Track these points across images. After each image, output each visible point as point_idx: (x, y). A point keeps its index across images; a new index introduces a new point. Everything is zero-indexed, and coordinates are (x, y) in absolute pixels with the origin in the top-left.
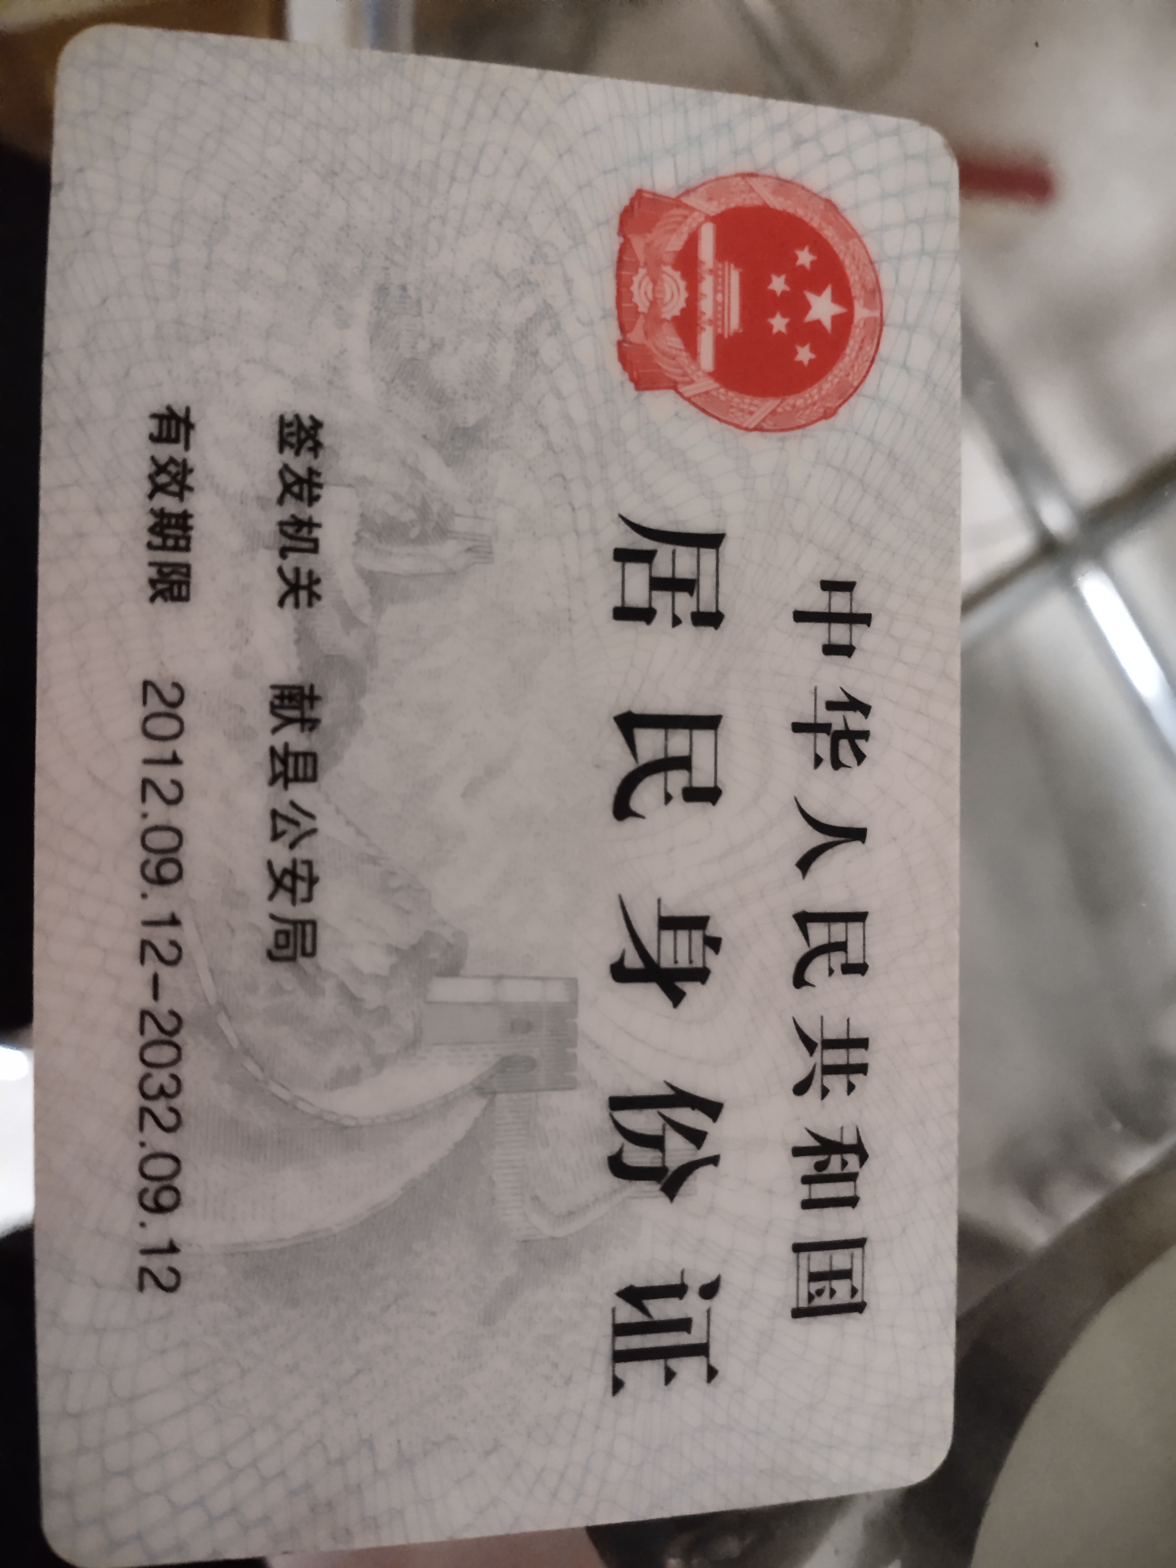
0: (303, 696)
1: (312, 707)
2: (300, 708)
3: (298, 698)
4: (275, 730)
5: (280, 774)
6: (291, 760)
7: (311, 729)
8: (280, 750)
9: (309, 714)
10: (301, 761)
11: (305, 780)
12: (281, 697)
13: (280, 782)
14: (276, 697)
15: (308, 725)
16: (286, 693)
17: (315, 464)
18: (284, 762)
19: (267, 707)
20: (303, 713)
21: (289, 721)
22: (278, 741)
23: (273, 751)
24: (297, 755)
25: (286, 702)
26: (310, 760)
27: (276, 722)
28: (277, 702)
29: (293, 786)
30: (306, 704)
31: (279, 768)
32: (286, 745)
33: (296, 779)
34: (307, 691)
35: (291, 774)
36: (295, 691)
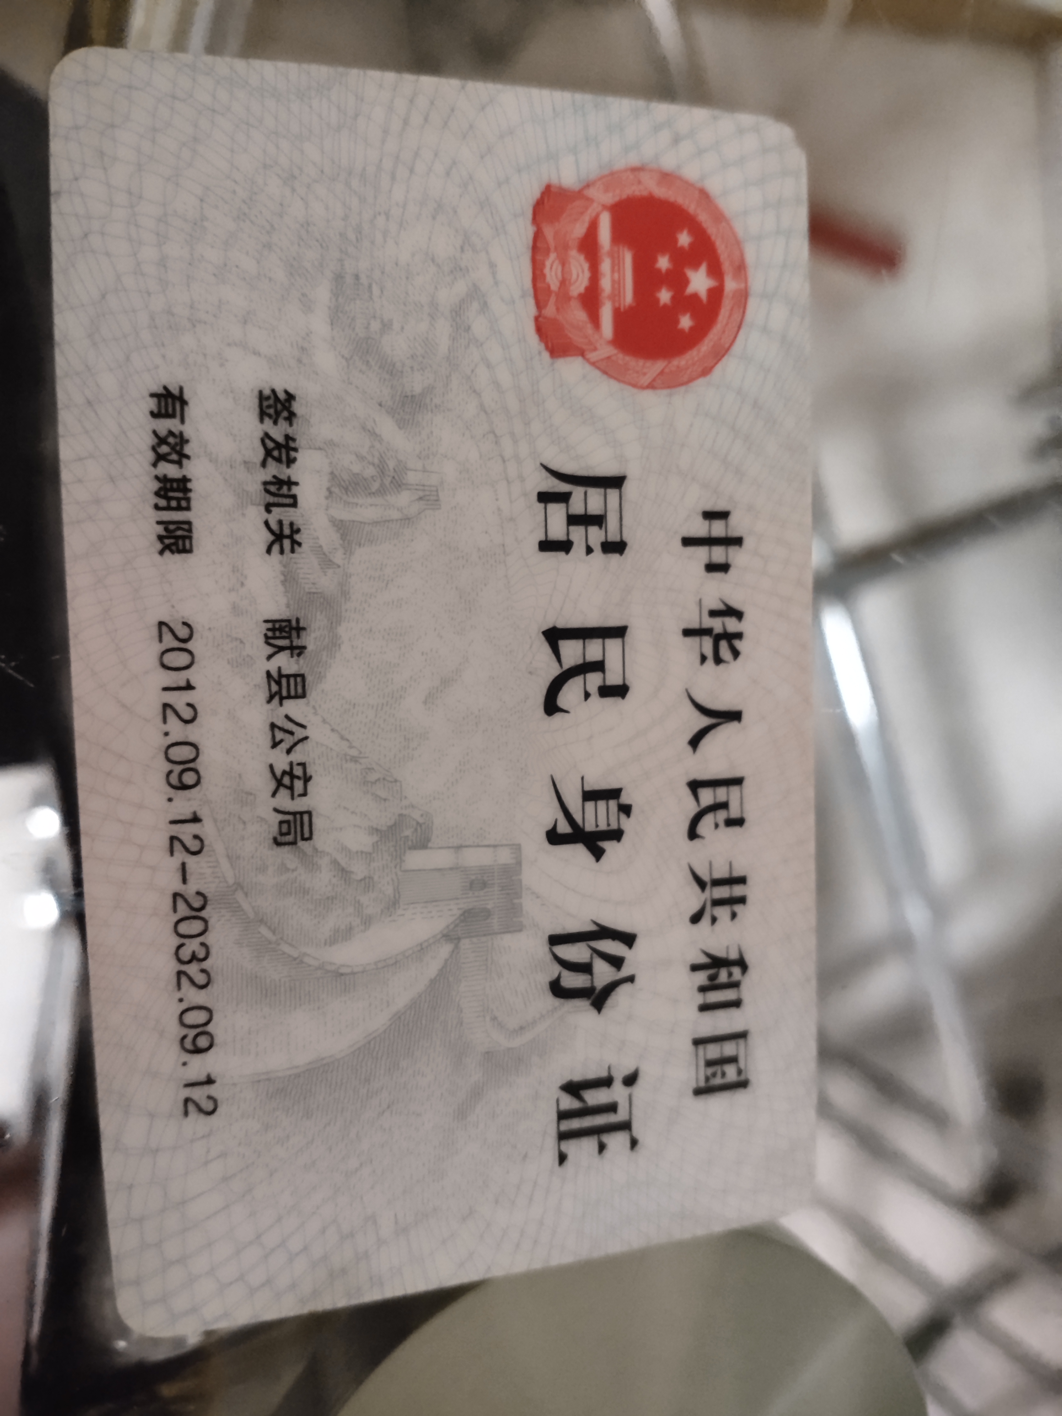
0: (291, 628)
1: (298, 637)
2: (289, 637)
3: (287, 629)
4: (269, 657)
5: (276, 693)
6: (284, 681)
7: (299, 655)
8: (275, 674)
9: (296, 642)
10: (292, 680)
11: (296, 697)
12: (273, 630)
13: (276, 700)
14: (268, 630)
15: (297, 651)
16: (277, 626)
17: (290, 431)
18: (279, 683)
19: (262, 639)
20: (292, 642)
21: (281, 649)
22: (273, 666)
23: (269, 674)
24: (288, 677)
25: (278, 634)
26: (299, 679)
27: (270, 650)
28: (270, 634)
29: (287, 703)
30: (294, 634)
31: (275, 688)
32: (279, 669)
33: (289, 697)
34: (294, 623)
35: (284, 693)
36: (284, 624)
